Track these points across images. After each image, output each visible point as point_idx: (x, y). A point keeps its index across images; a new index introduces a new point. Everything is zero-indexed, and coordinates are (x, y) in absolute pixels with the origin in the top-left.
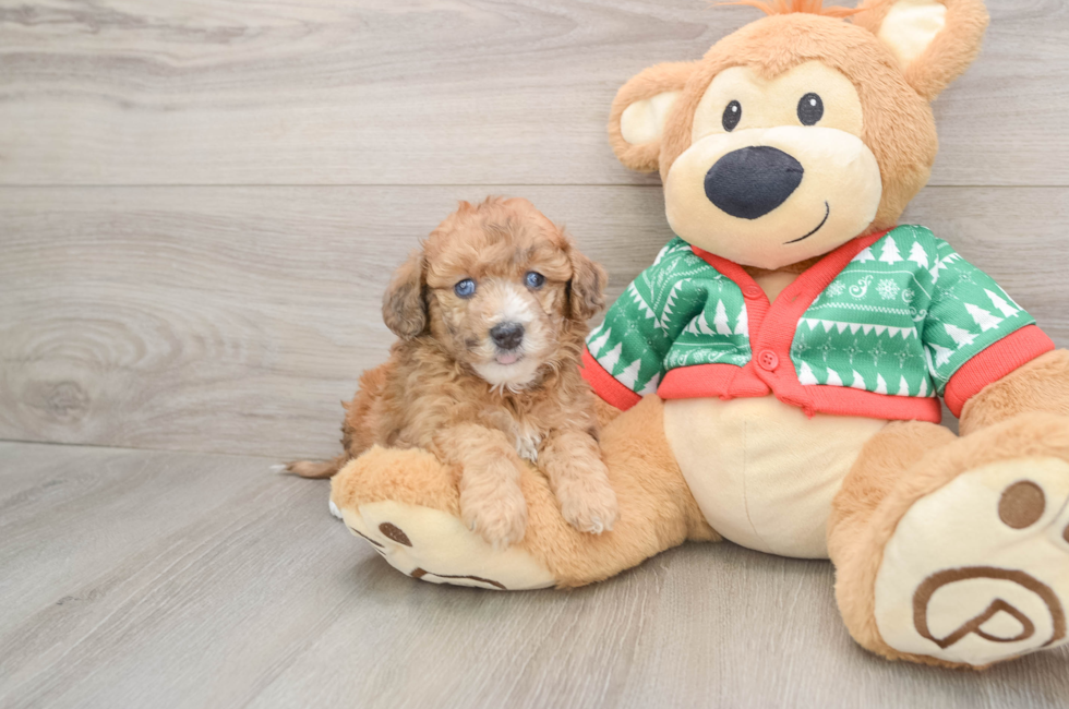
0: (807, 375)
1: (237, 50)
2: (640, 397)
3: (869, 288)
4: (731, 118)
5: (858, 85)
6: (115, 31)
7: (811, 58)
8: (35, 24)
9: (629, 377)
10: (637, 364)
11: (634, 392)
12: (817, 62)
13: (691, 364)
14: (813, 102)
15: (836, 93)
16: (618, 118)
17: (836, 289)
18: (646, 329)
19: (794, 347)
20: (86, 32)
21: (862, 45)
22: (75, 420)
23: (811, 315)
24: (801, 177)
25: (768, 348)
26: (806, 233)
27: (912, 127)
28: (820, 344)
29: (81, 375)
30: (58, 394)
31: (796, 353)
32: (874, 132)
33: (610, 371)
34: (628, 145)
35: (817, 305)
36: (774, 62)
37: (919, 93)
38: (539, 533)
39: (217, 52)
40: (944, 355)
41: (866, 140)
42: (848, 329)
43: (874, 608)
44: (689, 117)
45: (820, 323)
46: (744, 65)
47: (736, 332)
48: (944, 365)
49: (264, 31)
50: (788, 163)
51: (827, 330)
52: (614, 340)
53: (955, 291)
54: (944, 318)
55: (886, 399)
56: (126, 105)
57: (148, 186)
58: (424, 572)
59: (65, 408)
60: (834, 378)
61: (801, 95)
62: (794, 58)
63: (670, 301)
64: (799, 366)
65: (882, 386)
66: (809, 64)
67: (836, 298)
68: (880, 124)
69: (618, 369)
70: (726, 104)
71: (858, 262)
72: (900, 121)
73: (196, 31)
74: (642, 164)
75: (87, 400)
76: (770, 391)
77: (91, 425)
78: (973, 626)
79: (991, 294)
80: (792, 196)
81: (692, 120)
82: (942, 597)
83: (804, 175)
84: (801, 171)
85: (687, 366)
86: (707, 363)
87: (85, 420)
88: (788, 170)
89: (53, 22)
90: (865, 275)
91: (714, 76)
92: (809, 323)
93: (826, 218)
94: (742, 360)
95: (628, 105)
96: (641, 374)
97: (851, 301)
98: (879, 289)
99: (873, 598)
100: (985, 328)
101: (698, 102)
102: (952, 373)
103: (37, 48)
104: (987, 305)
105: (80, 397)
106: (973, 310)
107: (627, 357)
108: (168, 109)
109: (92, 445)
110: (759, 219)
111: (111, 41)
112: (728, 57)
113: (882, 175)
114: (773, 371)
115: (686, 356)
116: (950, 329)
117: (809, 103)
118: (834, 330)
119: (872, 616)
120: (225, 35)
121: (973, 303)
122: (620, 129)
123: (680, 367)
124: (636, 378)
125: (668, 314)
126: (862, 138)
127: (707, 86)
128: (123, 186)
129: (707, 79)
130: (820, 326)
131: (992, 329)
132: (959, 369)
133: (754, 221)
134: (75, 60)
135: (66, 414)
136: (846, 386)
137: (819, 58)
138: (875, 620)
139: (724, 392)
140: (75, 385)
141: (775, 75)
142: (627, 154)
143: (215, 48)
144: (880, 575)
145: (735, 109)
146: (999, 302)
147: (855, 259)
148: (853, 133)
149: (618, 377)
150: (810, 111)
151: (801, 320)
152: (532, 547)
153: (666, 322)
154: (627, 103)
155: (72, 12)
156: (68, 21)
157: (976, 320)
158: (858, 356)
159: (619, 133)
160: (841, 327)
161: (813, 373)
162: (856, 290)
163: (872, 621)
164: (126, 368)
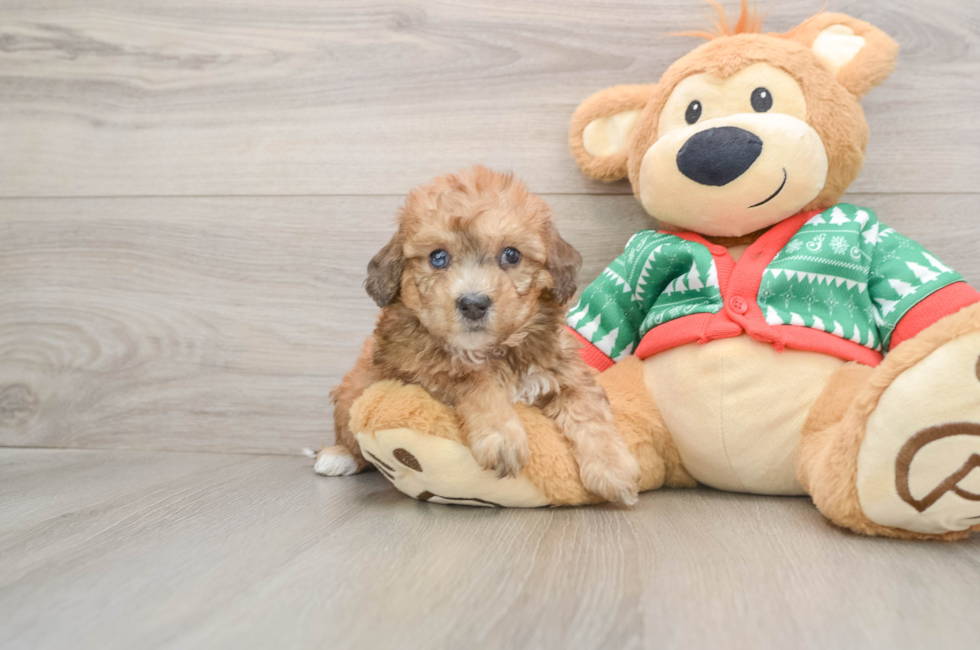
0: (773, 317)
1: (209, 75)
2: (614, 363)
3: (823, 243)
4: (693, 114)
5: (800, 80)
6: (92, 58)
7: (759, 60)
8: (15, 50)
9: (607, 344)
10: (615, 333)
11: (610, 358)
12: (764, 64)
13: (667, 320)
14: (763, 95)
15: (782, 87)
16: (580, 134)
17: (794, 245)
18: (623, 302)
19: (760, 293)
20: (63, 58)
21: (800, 52)
22: (23, 422)
23: (773, 266)
24: (761, 149)
25: (738, 295)
26: (768, 197)
27: (847, 114)
28: (782, 291)
29: (32, 378)
30: (7, 397)
31: (762, 300)
32: (817, 117)
33: (590, 338)
34: (592, 157)
35: (779, 259)
36: (727, 64)
37: (850, 91)
38: (538, 460)
39: (190, 77)
40: (889, 307)
41: (811, 123)
42: (806, 278)
43: (856, 481)
44: (655, 121)
45: (783, 273)
46: (701, 71)
47: (707, 285)
48: (890, 314)
49: (235, 59)
50: (749, 137)
51: (789, 279)
52: (593, 313)
53: (896, 254)
54: (889, 275)
55: (842, 342)
56: (98, 124)
57: (113, 197)
58: (432, 495)
59: (12, 410)
60: (797, 319)
61: (753, 89)
62: (744, 60)
63: (644, 273)
64: (766, 310)
65: (839, 330)
66: (757, 66)
67: (795, 253)
68: (822, 111)
69: (597, 337)
70: (687, 104)
71: (811, 225)
72: (837, 109)
73: (170, 58)
74: (608, 173)
75: (37, 402)
76: (743, 332)
77: (37, 427)
78: (951, 484)
79: (928, 256)
80: (754, 164)
81: (658, 123)
82: (923, 457)
83: (763, 146)
84: (761, 143)
85: (664, 322)
86: (683, 316)
87: (32, 422)
88: (750, 142)
89: (33, 49)
90: (819, 234)
91: (675, 85)
92: (774, 273)
93: (784, 182)
94: (715, 308)
95: (589, 122)
96: (617, 341)
97: (809, 254)
98: (832, 244)
99: (856, 470)
100: (924, 280)
101: (663, 107)
102: (898, 319)
103: (14, 72)
104: (926, 263)
105: (30, 399)
106: (913, 266)
107: (606, 327)
108: (138, 127)
109: (36, 447)
110: (727, 185)
111: (87, 67)
112: (687, 68)
113: (827, 153)
114: (744, 314)
115: (662, 315)
116: (894, 283)
117: (760, 96)
118: (795, 278)
119: (854, 487)
120: (197, 62)
121: (912, 261)
122: (582, 144)
123: (657, 325)
124: (613, 345)
125: (642, 286)
126: (807, 122)
127: (669, 94)
128: (89, 197)
129: (669, 88)
130: (783, 275)
131: (931, 281)
132: (904, 316)
133: (722, 187)
134: (51, 83)
135: (13, 417)
136: (808, 327)
137: (765, 60)
138: (856, 492)
139: (702, 335)
140: (24, 387)
141: (730, 75)
142: (592, 165)
143: (187, 73)
144: (863, 447)
145: (696, 107)
146: (935, 262)
147: (808, 223)
148: (799, 118)
149: (597, 344)
150: (761, 101)
151: (766, 271)
152: (532, 472)
153: (640, 294)
154: (588, 120)
155: (51, 41)
156: (46, 49)
157: (917, 275)
158: (815, 305)
159: (582, 146)
160: (801, 276)
161: (778, 314)
162: (812, 245)
163: (853, 492)
164: (79, 369)
